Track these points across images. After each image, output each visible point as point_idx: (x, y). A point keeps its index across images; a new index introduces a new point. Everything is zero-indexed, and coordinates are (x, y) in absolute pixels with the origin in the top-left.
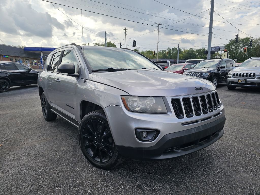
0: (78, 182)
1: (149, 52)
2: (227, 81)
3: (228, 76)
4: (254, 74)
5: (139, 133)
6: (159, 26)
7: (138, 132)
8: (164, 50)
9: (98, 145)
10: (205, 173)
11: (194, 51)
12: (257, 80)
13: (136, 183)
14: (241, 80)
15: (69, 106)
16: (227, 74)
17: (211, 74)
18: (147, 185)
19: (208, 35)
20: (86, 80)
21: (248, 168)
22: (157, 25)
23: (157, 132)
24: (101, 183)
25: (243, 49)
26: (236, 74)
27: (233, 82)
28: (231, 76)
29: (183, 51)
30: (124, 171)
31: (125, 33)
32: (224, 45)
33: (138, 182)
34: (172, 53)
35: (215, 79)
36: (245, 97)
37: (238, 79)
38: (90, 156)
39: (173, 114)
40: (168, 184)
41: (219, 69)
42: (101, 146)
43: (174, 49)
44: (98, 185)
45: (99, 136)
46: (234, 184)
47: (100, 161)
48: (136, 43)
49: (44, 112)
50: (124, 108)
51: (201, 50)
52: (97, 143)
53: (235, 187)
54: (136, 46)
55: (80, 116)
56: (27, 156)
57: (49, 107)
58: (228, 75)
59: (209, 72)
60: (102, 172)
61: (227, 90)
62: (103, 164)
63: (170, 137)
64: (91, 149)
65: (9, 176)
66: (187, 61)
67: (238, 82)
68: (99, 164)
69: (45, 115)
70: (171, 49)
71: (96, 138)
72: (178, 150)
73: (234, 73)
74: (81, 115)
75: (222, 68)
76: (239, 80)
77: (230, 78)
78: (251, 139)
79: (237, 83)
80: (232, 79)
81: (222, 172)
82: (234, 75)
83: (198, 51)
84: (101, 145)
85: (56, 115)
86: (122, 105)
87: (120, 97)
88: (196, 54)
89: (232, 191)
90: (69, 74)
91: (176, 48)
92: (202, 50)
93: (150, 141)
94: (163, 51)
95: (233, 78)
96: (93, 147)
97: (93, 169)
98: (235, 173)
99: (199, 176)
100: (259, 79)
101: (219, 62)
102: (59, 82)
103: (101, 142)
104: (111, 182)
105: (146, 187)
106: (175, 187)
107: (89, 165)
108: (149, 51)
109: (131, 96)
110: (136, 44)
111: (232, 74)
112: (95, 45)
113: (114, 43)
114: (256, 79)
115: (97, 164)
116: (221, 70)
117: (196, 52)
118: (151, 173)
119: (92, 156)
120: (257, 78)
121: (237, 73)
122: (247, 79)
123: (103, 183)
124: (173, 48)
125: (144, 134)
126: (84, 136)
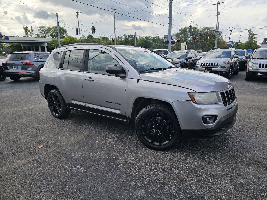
3: (197, 66)
4: (218, 64)
6: (114, 11)
7: (205, 118)
8: (120, 37)
9: (157, 133)
11: (149, 39)
14: (207, 69)
15: (112, 103)
16: (195, 64)
17: (182, 64)
18: (203, 155)
22: (113, 10)
23: (216, 116)
25: (192, 38)
26: (203, 64)
28: (199, 66)
29: (138, 38)
30: (178, 149)
31: (77, 16)
32: (176, 34)
33: (195, 155)
34: (129, 40)
37: (205, 68)
38: (148, 142)
39: (222, 103)
41: (187, 60)
43: (130, 36)
45: (158, 125)
47: (159, 144)
48: (95, 30)
49: (54, 110)
51: (155, 38)
52: (155, 131)
54: (95, 32)
55: (132, 110)
59: (180, 62)
62: (163, 146)
69: (56, 113)
70: (128, 36)
71: (154, 127)
73: (202, 64)
75: (190, 58)
76: (206, 69)
77: (198, 67)
83: (152, 39)
84: (159, 132)
86: (190, 99)
87: (187, 93)
88: (151, 42)
91: (132, 35)
92: (156, 38)
93: (211, 123)
94: (119, 38)
95: (201, 67)
100: (221, 68)
101: (186, 53)
102: (94, 80)
104: (177, 157)
106: (221, 154)
108: (104, 38)
109: (196, 92)
111: (199, 64)
116: (189, 60)
117: (151, 40)
119: (150, 142)
120: (220, 68)
121: (204, 64)
122: (212, 69)
124: (129, 35)
125: (208, 120)
126: (142, 126)
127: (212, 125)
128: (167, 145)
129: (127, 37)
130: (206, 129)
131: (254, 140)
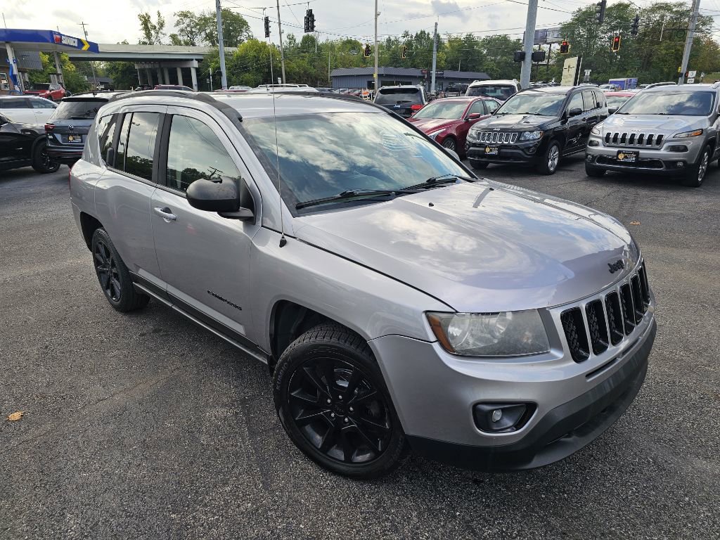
0: (301, 526)
1: (349, 46)
2: (587, 155)
3: (591, 141)
4: (660, 137)
5: (483, 413)
7: (481, 411)
8: (393, 38)
9: (339, 422)
10: (610, 469)
11: (478, 44)
12: (665, 152)
13: (454, 517)
14: (624, 153)
15: (221, 298)
16: (588, 133)
17: (547, 133)
18: (484, 519)
20: (286, 238)
21: (702, 442)
23: (530, 406)
24: (365, 527)
26: (612, 136)
27: (602, 158)
28: (600, 141)
29: (446, 42)
30: (411, 480)
32: (560, 26)
33: (458, 513)
34: (417, 47)
35: (554, 148)
37: (617, 150)
38: (315, 448)
39: (564, 352)
40: (533, 510)
41: (564, 118)
42: (346, 423)
43: (422, 36)
44: (359, 531)
45: (340, 397)
46: (686, 495)
47: (343, 459)
48: (313, 21)
49: (107, 286)
50: (436, 347)
51: (495, 40)
52: (333, 415)
53: (689, 504)
55: (271, 335)
56: (119, 447)
58: (592, 139)
59: (541, 127)
60: (354, 486)
61: (586, 180)
62: (355, 467)
63: (560, 416)
65: (96, 524)
66: (472, 87)
67: (618, 158)
68: (343, 468)
70: (414, 35)
71: (329, 401)
72: (569, 436)
73: (609, 134)
74: (273, 333)
75: (573, 114)
76: (619, 152)
77: (596, 145)
78: (686, 348)
79: (613, 160)
80: (601, 149)
81: (649, 462)
82: (607, 139)
83: (488, 44)
84: (346, 420)
87: (424, 315)
88: (482, 53)
89: (688, 517)
91: (426, 33)
92: (498, 39)
94: (389, 40)
95: (605, 146)
96: (320, 425)
97: (327, 480)
98: (678, 462)
99: (599, 479)
100: (671, 151)
101: (564, 97)
102: (175, 219)
103: (347, 414)
104: (390, 518)
105: (485, 527)
106: (553, 520)
108: (349, 42)
109: (456, 312)
110: (315, 23)
111: (601, 135)
112: (178, 18)
114: (663, 152)
115: (337, 466)
116: (569, 120)
117: (483, 46)
118: (482, 481)
119: (319, 447)
120: (666, 149)
121: (617, 134)
122: (641, 151)
123: (370, 524)
124: (419, 33)
125: (497, 415)
126: (292, 394)
129: (412, 37)
131: (701, 464)
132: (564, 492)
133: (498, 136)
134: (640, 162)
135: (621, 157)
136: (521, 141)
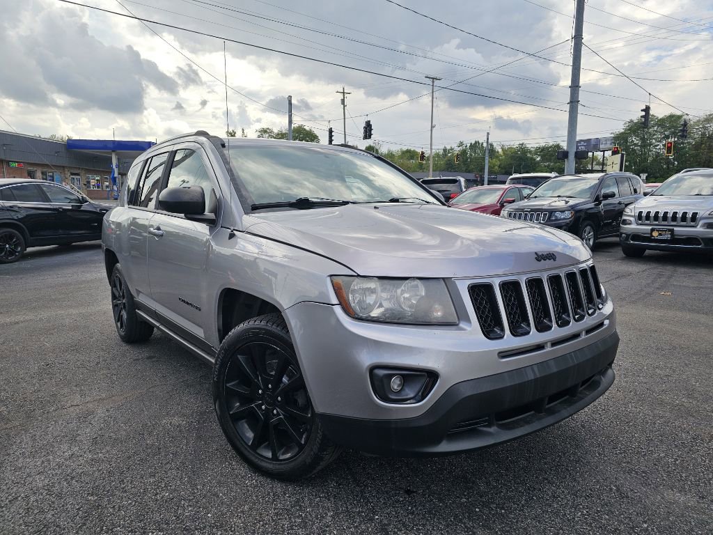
0: (209, 515)
1: (408, 155)
2: (622, 233)
3: (625, 220)
4: (695, 214)
5: (380, 378)
6: (433, 82)
7: (377, 376)
8: (448, 147)
9: (268, 413)
10: (563, 492)
11: (530, 152)
12: (702, 229)
13: (372, 520)
14: (658, 231)
15: (188, 303)
16: (621, 213)
17: (578, 214)
18: (404, 524)
19: (567, 108)
20: (235, 232)
21: (681, 477)
22: (430, 81)
23: (431, 376)
24: (273, 521)
26: (644, 215)
27: (636, 237)
28: (632, 219)
29: (500, 150)
30: (340, 485)
31: (343, 101)
32: (612, 135)
33: (377, 517)
34: (471, 155)
35: (588, 228)
36: (670, 277)
37: (651, 227)
38: (244, 444)
39: (473, 327)
40: (461, 521)
42: (274, 415)
43: (475, 146)
44: (266, 524)
45: (270, 386)
46: (645, 522)
47: (271, 457)
48: (371, 130)
49: (119, 319)
50: (338, 310)
51: (548, 148)
52: (263, 407)
53: (646, 530)
54: (372, 136)
55: (219, 330)
56: (70, 442)
57: (133, 305)
58: (624, 218)
59: (572, 207)
60: (278, 487)
61: (623, 259)
62: (282, 464)
63: (467, 392)
64: (246, 422)
65: (17, 498)
66: (511, 179)
67: (652, 236)
68: (270, 466)
69: (122, 326)
70: (469, 145)
71: (260, 391)
72: (489, 426)
73: (641, 213)
74: (221, 328)
75: (606, 197)
77: (630, 224)
79: (649, 239)
80: (633, 227)
81: (611, 489)
82: (640, 216)
83: (541, 152)
84: (275, 412)
85: (151, 327)
86: (334, 300)
87: (329, 278)
88: (535, 160)
90: (188, 216)
91: (480, 142)
92: (551, 147)
93: (412, 401)
94: (445, 150)
95: (638, 224)
96: (251, 418)
97: (251, 480)
98: (646, 492)
99: (547, 500)
100: (708, 228)
101: (597, 182)
102: (162, 235)
103: (274, 404)
104: (303, 515)
105: (401, 530)
107: (242, 469)
108: (408, 151)
109: (359, 276)
110: (372, 132)
111: (633, 214)
113: (313, 129)
114: (699, 229)
115: (264, 464)
116: (603, 202)
117: (536, 154)
118: (414, 492)
119: (250, 444)
120: (703, 226)
121: (649, 213)
122: (675, 229)
123: (279, 519)
124: (473, 142)
125: (395, 383)
126: (228, 385)
127: (412, 408)
128: (293, 464)
129: (466, 146)
130: (388, 422)
132: (503, 508)
133: (529, 215)
134: (675, 239)
135: (655, 234)
136: (553, 220)
